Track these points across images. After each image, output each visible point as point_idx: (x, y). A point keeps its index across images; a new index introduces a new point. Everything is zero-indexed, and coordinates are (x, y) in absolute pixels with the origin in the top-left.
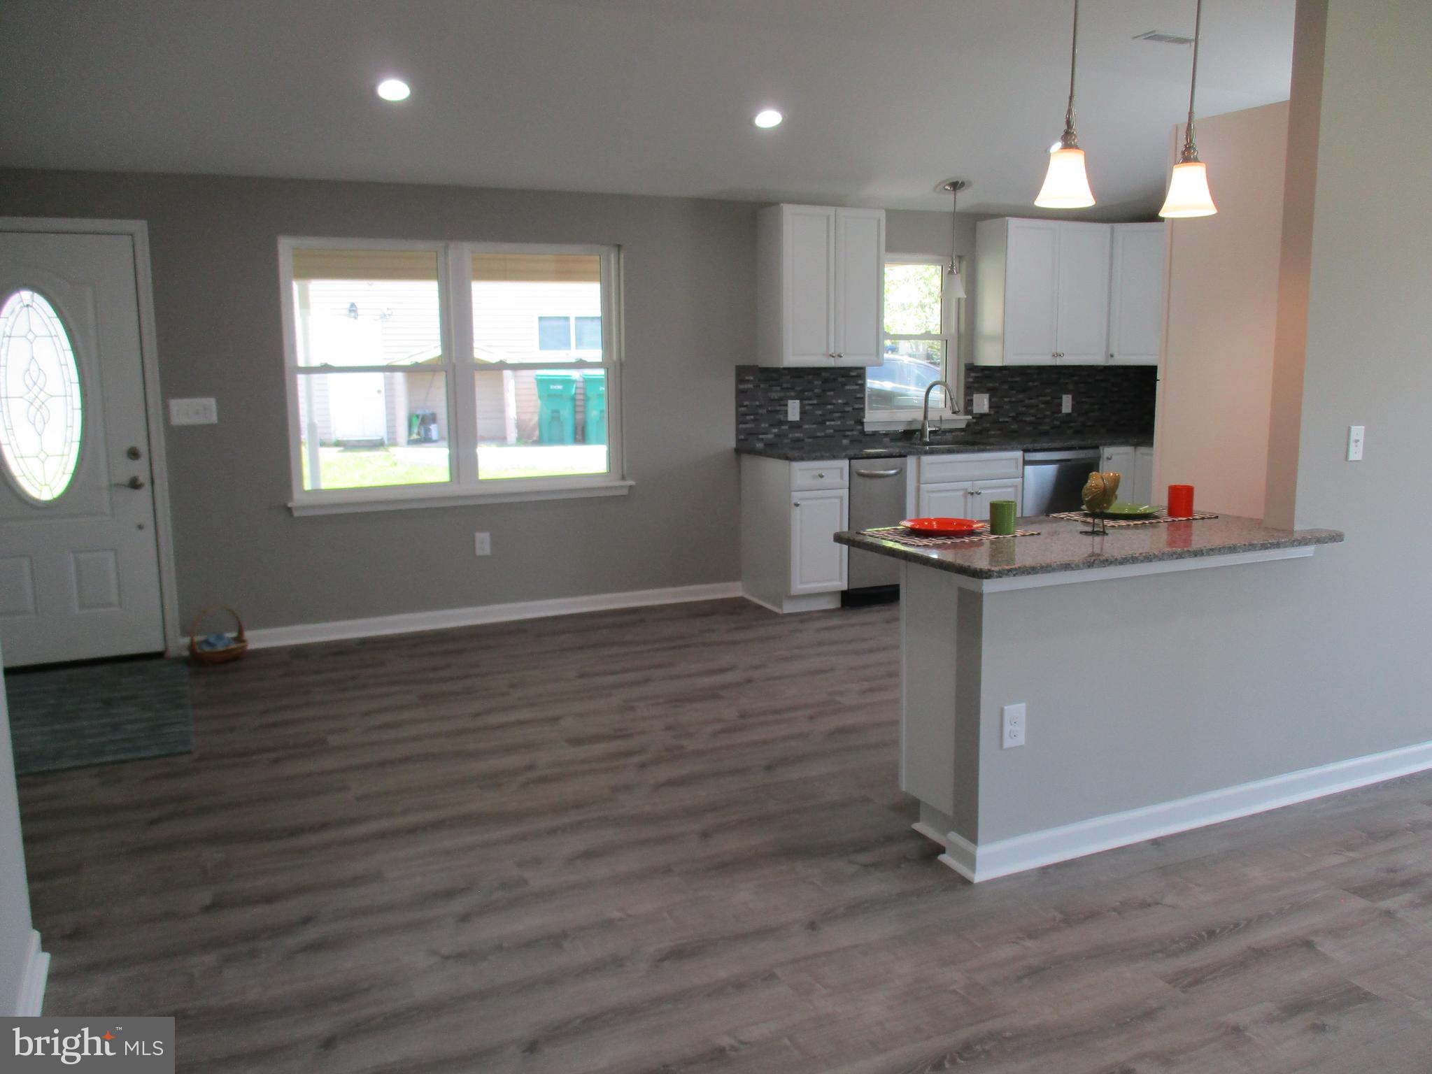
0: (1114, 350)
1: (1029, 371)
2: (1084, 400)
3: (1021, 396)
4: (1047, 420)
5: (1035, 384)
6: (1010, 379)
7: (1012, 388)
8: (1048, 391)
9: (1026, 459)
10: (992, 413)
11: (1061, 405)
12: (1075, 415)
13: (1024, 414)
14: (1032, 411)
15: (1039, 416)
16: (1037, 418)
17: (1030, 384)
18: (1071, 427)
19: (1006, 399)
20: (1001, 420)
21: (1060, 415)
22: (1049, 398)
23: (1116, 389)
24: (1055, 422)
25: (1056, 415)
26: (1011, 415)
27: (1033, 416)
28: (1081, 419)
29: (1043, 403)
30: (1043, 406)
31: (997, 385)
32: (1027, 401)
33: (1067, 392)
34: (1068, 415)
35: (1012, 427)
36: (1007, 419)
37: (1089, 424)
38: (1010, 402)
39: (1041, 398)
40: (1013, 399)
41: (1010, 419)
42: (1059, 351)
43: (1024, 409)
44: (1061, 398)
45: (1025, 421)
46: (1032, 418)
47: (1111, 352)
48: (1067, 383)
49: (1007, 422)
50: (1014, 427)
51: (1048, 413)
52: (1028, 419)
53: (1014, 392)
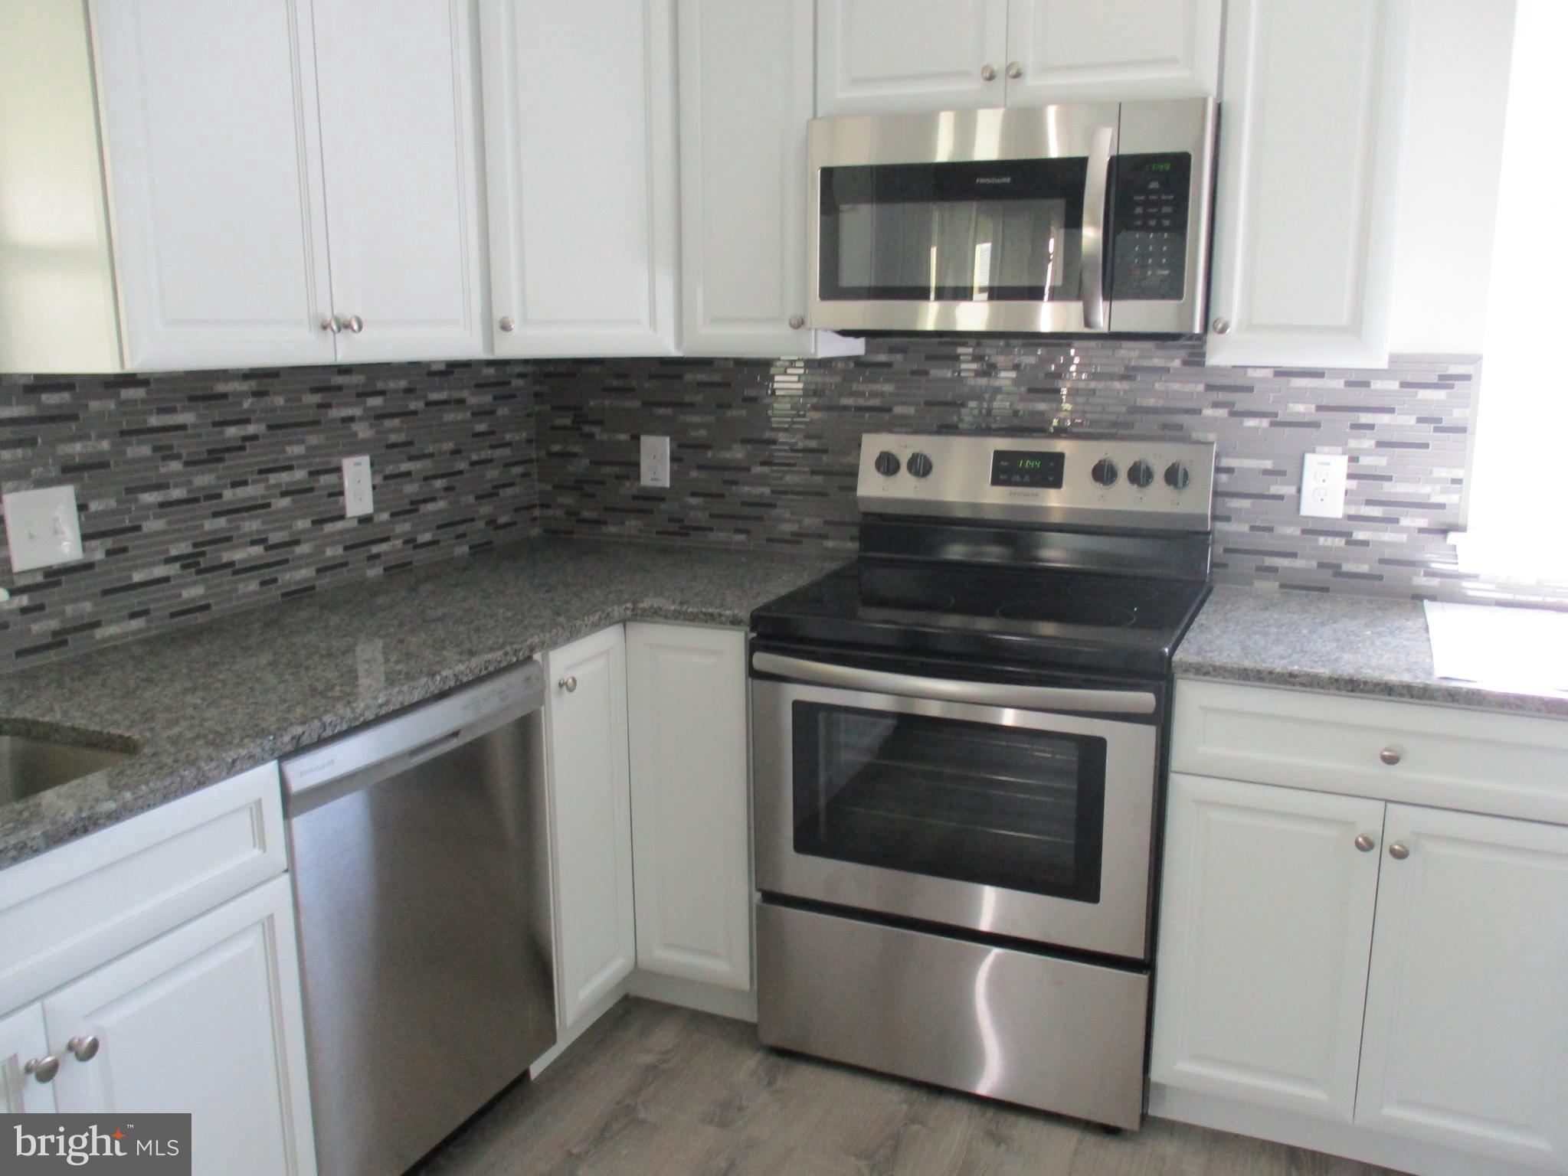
0: (509, 306)
1: (221, 388)
2: (405, 467)
3: (204, 480)
4: (304, 549)
5: (251, 429)
6: (154, 421)
7: (166, 453)
8: (298, 450)
9: (296, 785)
10: (99, 556)
11: (341, 493)
12: (385, 516)
13: (223, 540)
14: (252, 525)
15: (275, 538)
16: (268, 548)
17: (232, 431)
18: (377, 556)
19: (150, 498)
20: (137, 577)
21: (339, 525)
22: (299, 475)
23: (481, 427)
24: (330, 552)
25: (329, 528)
26: (174, 552)
27: (253, 543)
28: (403, 527)
29: (284, 494)
30: (285, 502)
31: (105, 445)
32: (228, 494)
33: (356, 448)
34: (365, 520)
35: (186, 594)
36: (160, 571)
37: (427, 537)
38: (163, 505)
39: (273, 479)
40: (177, 493)
41: (177, 565)
42: (347, 312)
43: (222, 522)
44: (338, 470)
45: (231, 564)
46: (258, 550)
47: (498, 315)
48: (351, 419)
49: (167, 579)
50: (194, 592)
51: (303, 524)
52: (239, 555)
53: (176, 466)
